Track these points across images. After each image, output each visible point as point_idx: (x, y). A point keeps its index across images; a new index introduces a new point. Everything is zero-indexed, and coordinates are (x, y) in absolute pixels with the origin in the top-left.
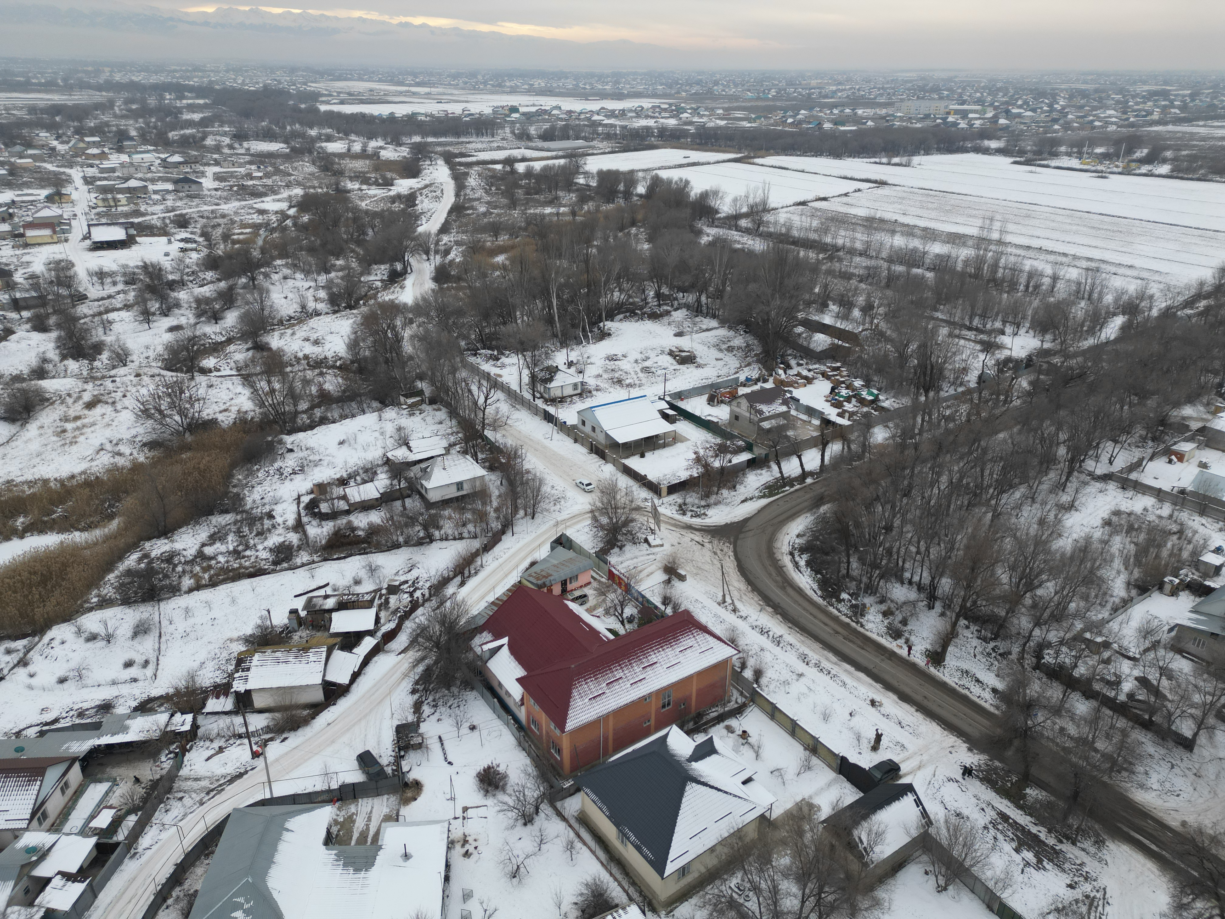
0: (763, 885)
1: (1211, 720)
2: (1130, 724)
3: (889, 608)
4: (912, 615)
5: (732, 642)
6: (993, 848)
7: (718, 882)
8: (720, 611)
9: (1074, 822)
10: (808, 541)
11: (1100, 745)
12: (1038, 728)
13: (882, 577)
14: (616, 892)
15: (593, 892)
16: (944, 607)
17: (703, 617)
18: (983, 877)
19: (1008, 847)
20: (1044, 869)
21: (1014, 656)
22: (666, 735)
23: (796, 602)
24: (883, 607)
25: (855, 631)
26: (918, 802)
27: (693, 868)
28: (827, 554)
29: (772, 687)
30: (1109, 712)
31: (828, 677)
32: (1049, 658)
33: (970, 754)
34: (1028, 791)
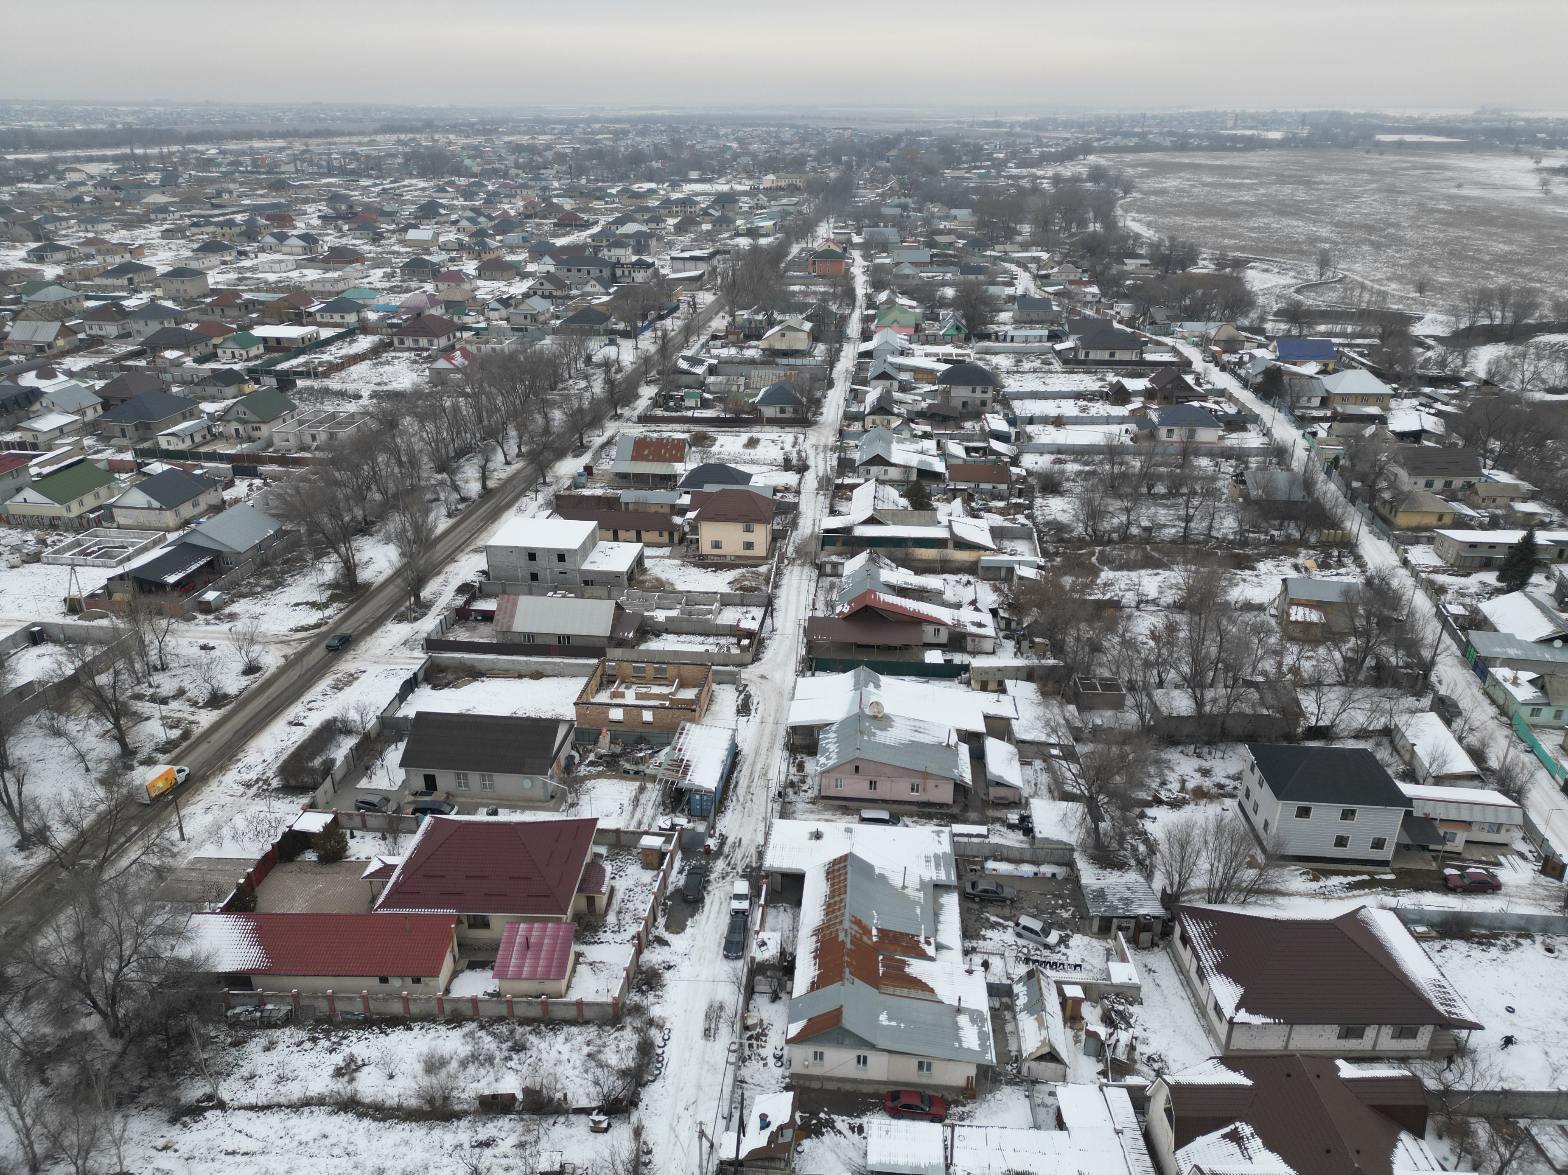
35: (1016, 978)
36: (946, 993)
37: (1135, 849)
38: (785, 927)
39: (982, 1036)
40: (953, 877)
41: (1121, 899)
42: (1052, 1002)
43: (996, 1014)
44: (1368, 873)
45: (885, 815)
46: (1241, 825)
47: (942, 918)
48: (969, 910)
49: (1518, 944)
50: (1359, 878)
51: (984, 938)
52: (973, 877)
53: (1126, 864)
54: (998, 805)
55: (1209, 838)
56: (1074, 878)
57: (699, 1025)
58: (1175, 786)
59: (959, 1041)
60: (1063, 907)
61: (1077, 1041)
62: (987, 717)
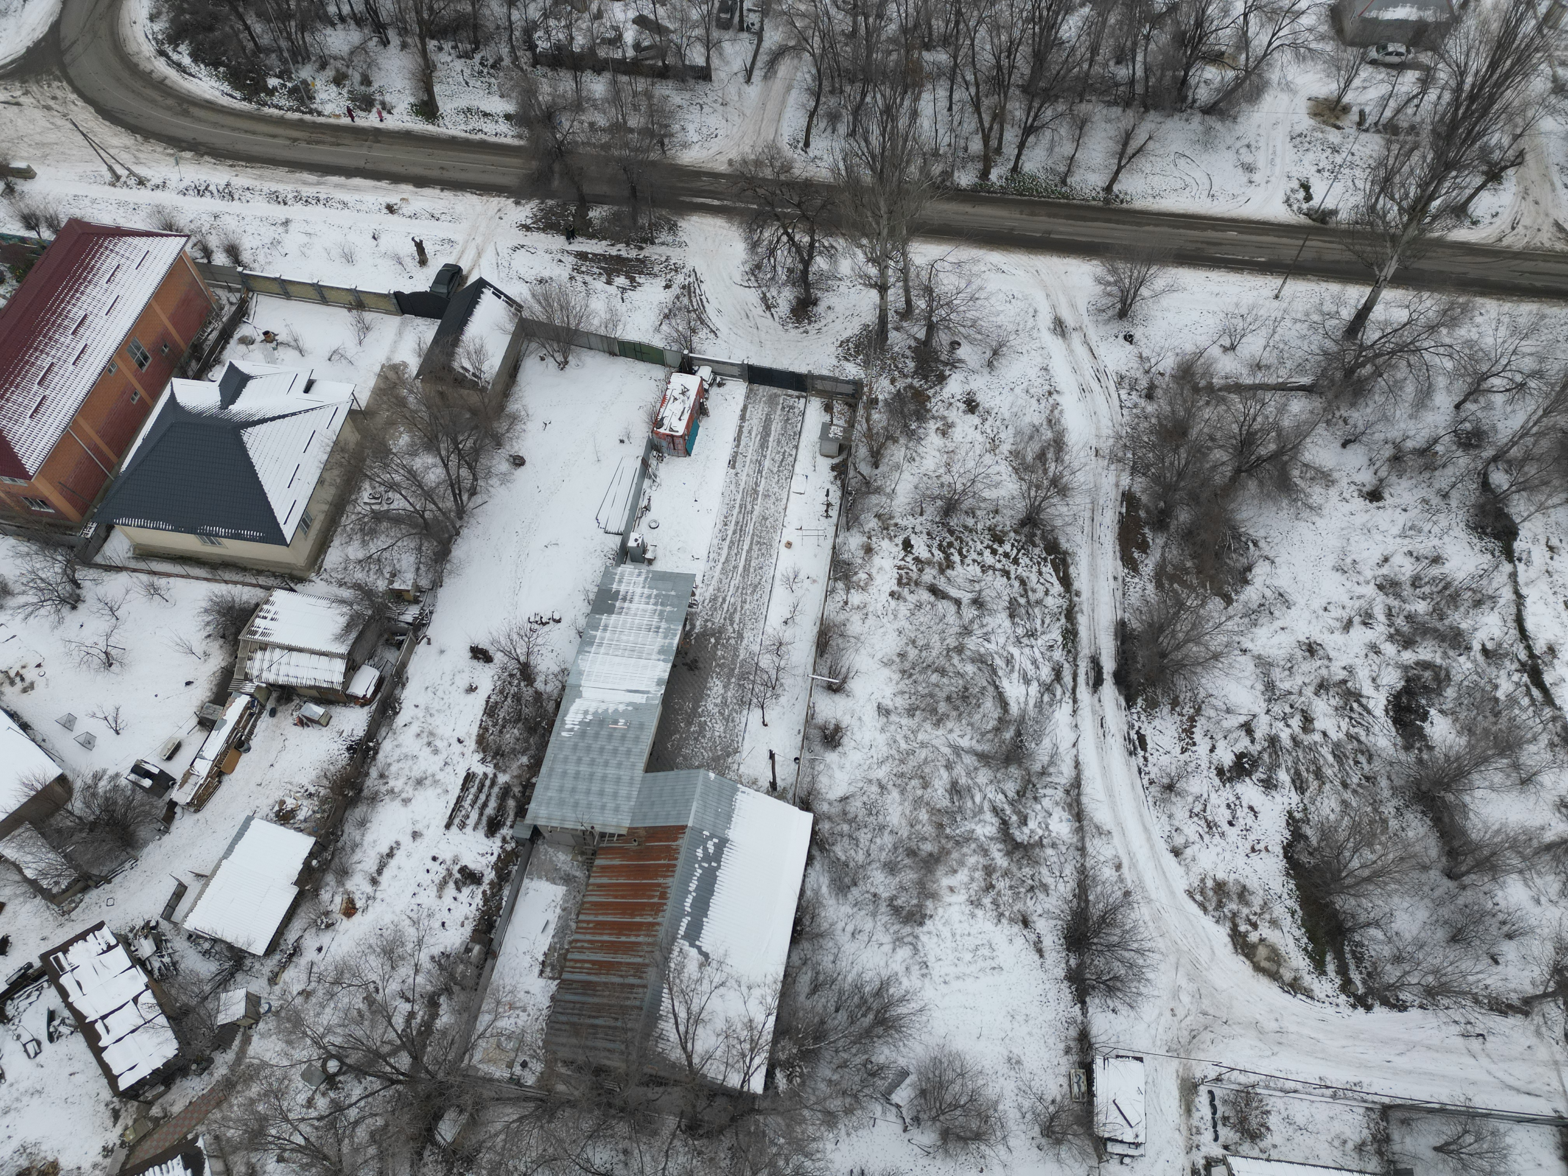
0: (397, 478)
1: (715, 34)
2: (649, 80)
3: (337, 71)
4: (369, 66)
5: (169, 229)
6: (588, 294)
7: (349, 508)
8: (120, 193)
9: (643, 221)
10: (172, 21)
11: (632, 123)
12: (570, 137)
13: (302, 28)
14: (244, 594)
15: (219, 612)
16: (400, 34)
17: (105, 217)
18: (592, 329)
19: (599, 285)
20: (640, 285)
21: (507, 62)
22: (173, 395)
23: (215, 124)
24: (330, 73)
25: (315, 126)
26: (498, 293)
27: (313, 512)
28: (211, 29)
29: (261, 258)
30: (624, 79)
31: (321, 206)
32: (542, 45)
33: (520, 208)
34: (591, 214)
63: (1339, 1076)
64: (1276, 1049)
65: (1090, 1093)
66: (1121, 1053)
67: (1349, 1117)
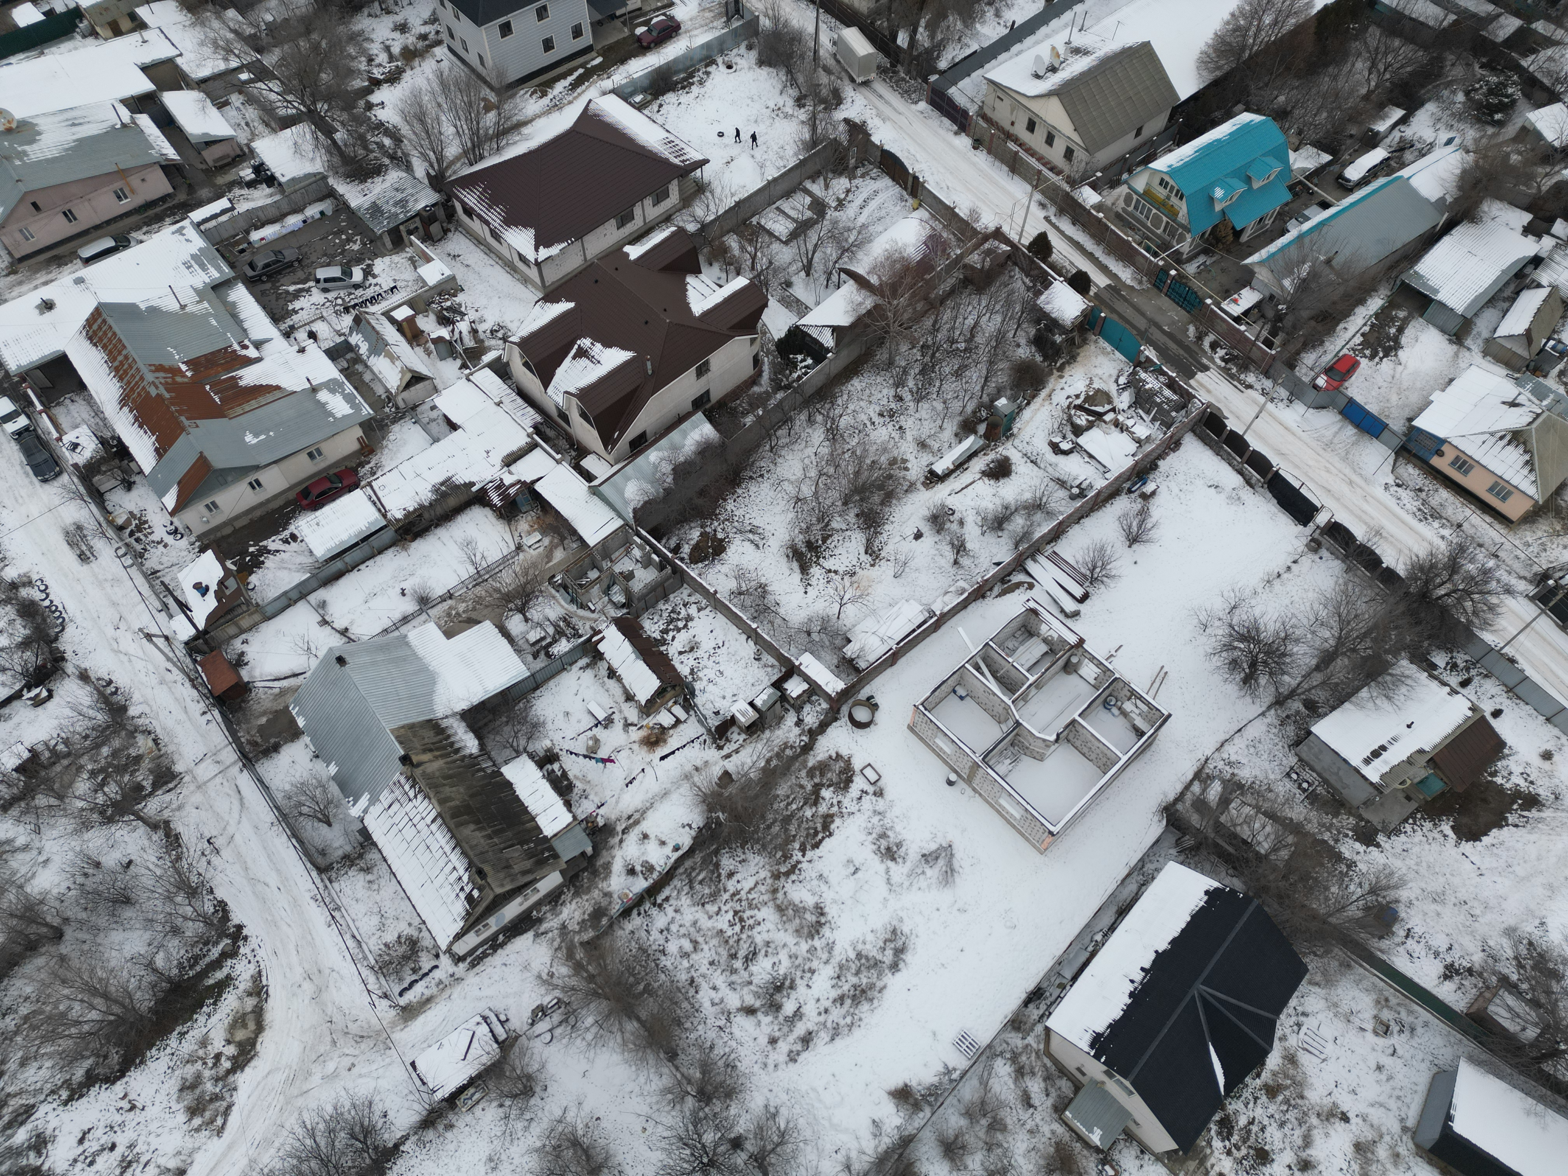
35: (346, 331)
36: (293, 382)
37: (381, 146)
38: (85, 416)
39: (349, 399)
40: (226, 269)
41: (396, 204)
42: (390, 334)
43: (347, 372)
44: (582, 66)
45: (110, 243)
46: (460, 70)
47: (242, 316)
48: (263, 293)
49: (708, 74)
50: (576, 74)
51: (295, 312)
52: (246, 257)
53: (381, 165)
54: (222, 167)
55: (440, 100)
56: (342, 206)
57: (69, 557)
58: (383, 58)
59: (331, 414)
60: (349, 240)
61: (429, 353)
62: (146, 69)
63: (318, 916)
64: (327, 971)
65: (472, 1082)
66: (418, 1083)
67: (348, 891)
